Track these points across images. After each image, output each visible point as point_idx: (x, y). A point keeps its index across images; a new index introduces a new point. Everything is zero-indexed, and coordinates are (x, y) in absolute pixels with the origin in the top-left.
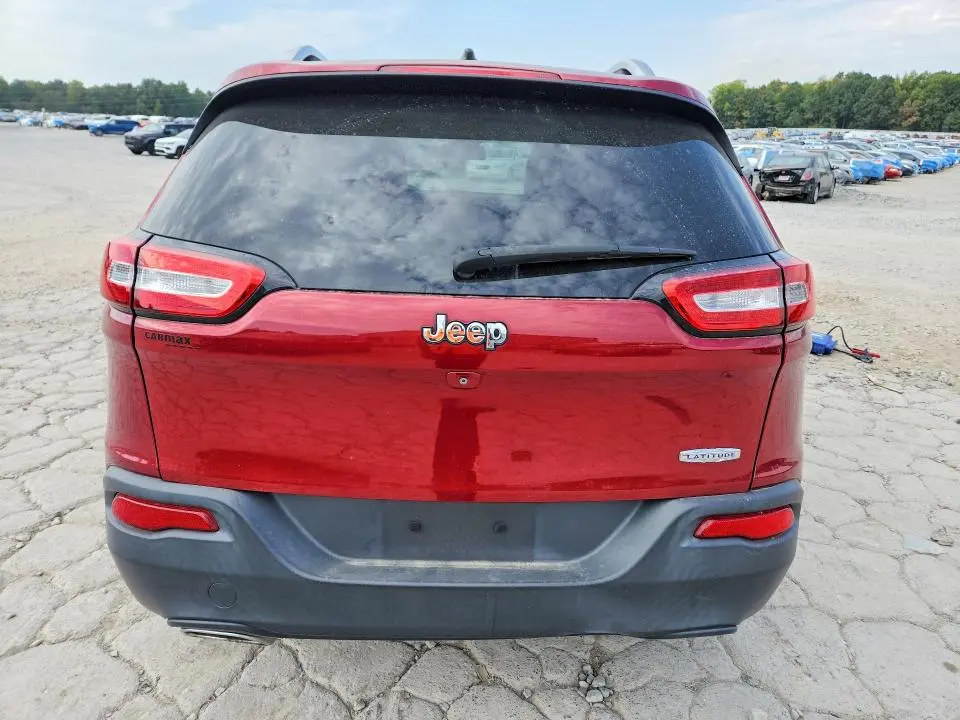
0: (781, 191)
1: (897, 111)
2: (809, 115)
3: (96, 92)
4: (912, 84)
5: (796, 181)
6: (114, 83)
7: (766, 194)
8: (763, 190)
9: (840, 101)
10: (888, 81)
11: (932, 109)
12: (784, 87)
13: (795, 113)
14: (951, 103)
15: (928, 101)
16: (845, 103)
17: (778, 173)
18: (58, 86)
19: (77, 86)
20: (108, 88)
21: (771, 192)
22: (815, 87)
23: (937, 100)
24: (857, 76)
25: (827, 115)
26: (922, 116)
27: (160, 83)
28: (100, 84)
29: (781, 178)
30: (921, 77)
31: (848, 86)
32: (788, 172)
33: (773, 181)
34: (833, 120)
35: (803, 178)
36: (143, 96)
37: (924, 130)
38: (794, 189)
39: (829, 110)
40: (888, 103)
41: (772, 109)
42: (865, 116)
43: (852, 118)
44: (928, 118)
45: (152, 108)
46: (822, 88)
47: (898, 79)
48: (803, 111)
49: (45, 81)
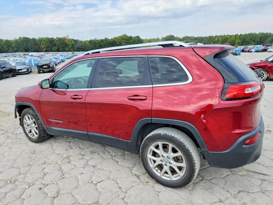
0: (46, 70)
1: (40, 47)
2: (15, 49)
4: (41, 40)
5: (49, 67)
7: (41, 72)
8: (40, 70)
9: (23, 45)
10: (34, 40)
11: (48, 47)
12: (4, 41)
13: (11, 48)
14: (52, 45)
15: (47, 44)
16: (25, 45)
17: (43, 65)
21: (42, 71)
22: (14, 41)
23: (49, 44)
24: (26, 38)
25: (21, 49)
26: (47, 48)
29: (44, 67)
30: (42, 38)
31: (24, 41)
32: (46, 65)
33: (42, 68)
34: (23, 50)
35: (51, 66)
37: (49, 52)
38: (49, 69)
39: (21, 48)
40: (37, 45)
41: (2, 47)
42: (32, 49)
43: (28, 50)
44: (48, 49)
46: (16, 41)
47: (37, 39)
48: (13, 48)
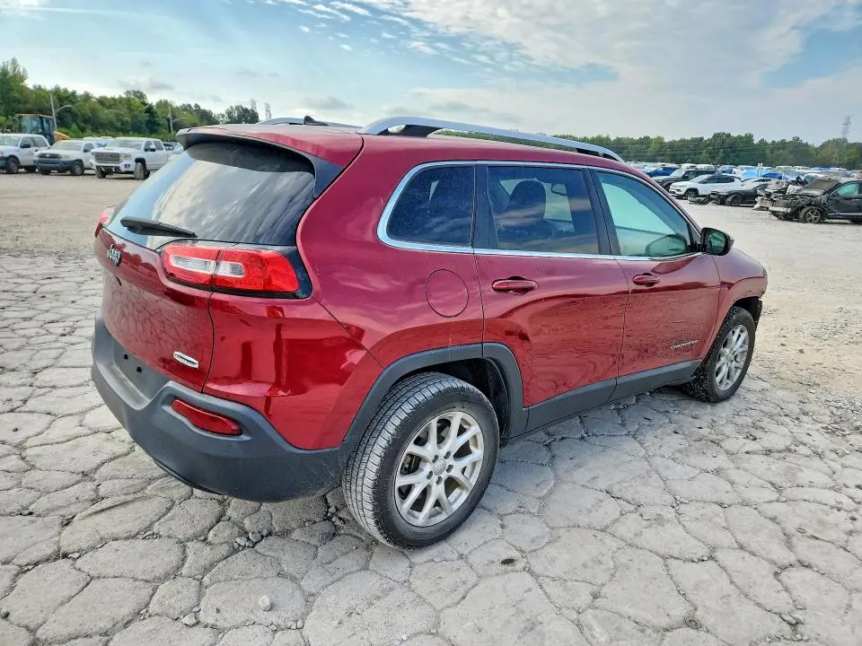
3: (672, 145)
6: (688, 138)
18: (645, 141)
19: (660, 140)
20: (683, 141)
27: (729, 135)
28: (678, 139)
36: (710, 148)
45: (713, 158)
49: (636, 138)
